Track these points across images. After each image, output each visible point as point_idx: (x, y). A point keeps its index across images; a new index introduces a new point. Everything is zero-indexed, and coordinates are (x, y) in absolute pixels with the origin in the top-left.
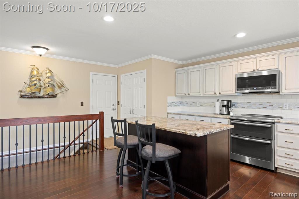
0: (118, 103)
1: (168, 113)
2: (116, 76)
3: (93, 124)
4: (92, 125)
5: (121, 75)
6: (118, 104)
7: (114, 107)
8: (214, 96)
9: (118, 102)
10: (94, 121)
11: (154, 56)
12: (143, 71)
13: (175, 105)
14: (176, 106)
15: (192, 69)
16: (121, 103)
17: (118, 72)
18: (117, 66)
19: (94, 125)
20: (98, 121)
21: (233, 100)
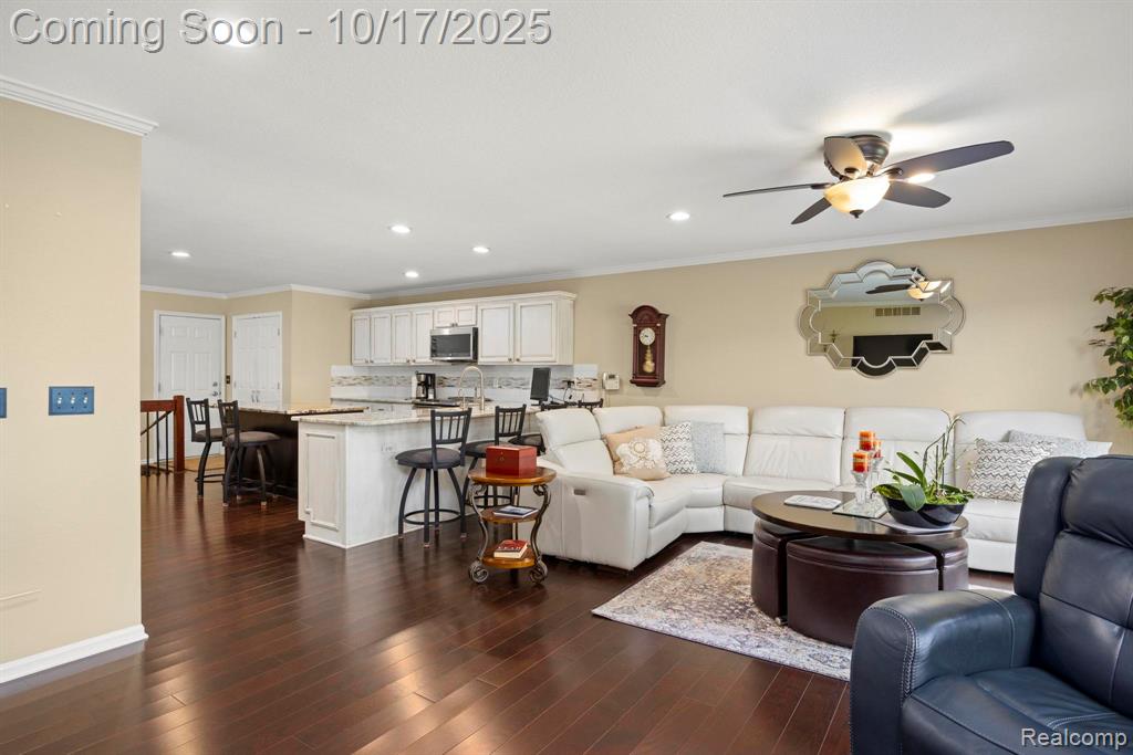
0: (228, 380)
1: (332, 400)
2: (223, 318)
3: (159, 420)
4: (157, 423)
5: (234, 318)
6: (228, 382)
7: (216, 389)
8: (407, 366)
9: (228, 377)
10: (162, 413)
11: (294, 287)
12: (274, 314)
13: (353, 382)
14: (354, 385)
15: (377, 312)
16: (233, 379)
17: (226, 310)
18: (224, 297)
19: (162, 423)
20: (171, 415)
21: (439, 374)
